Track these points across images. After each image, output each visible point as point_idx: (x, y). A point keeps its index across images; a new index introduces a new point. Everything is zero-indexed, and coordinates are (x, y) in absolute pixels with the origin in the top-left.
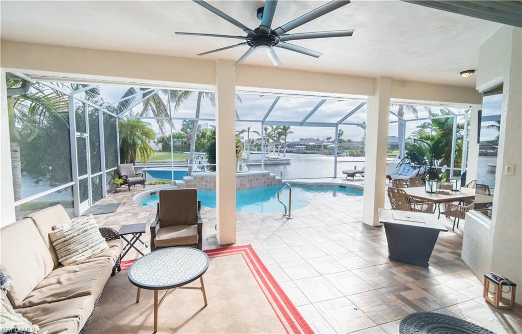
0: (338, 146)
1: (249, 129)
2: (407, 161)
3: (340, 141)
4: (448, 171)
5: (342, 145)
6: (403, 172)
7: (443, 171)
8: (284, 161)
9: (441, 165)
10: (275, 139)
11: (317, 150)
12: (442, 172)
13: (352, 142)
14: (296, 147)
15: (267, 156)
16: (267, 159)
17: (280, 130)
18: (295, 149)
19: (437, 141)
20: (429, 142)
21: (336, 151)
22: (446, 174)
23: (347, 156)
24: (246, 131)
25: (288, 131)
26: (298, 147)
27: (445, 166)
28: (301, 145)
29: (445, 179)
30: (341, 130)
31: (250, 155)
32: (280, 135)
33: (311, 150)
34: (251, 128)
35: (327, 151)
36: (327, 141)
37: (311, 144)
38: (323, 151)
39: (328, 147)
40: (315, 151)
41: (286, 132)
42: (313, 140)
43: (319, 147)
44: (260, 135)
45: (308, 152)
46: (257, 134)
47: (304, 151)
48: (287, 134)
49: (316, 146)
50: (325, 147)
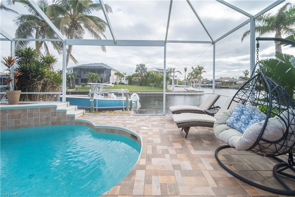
3: (246, 79)
16: (186, 91)
17: (197, 71)
26: (216, 83)
31: (174, 87)
32: (197, 73)
33: (226, 85)
34: (175, 69)
35: (236, 86)
36: (239, 79)
37: (226, 81)
38: (234, 86)
39: (237, 83)
40: (229, 86)
41: (201, 71)
42: (228, 78)
43: (231, 83)
44: (181, 74)
45: (224, 86)
46: (179, 73)
47: (220, 86)
48: (201, 73)
49: (229, 82)
50: (235, 83)
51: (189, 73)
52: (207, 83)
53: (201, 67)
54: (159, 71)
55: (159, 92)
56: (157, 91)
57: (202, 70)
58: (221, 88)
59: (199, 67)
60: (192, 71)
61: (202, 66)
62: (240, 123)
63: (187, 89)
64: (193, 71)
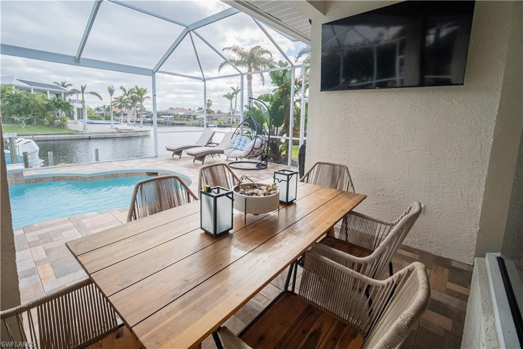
0: (207, 117)
1: (83, 89)
2: (246, 130)
3: (209, 112)
4: (287, 141)
5: (210, 115)
6: (239, 144)
7: (283, 141)
8: (140, 133)
9: (281, 134)
10: (129, 104)
11: (186, 120)
12: (282, 143)
13: (221, 113)
14: (162, 117)
15: (115, 126)
16: (115, 131)
17: (134, 94)
18: (163, 119)
19: (276, 102)
20: (268, 104)
21: (205, 122)
22: (285, 145)
23: (215, 127)
24: (78, 92)
25: (144, 97)
26: (164, 116)
27: (285, 135)
28: (169, 115)
29: (285, 151)
30: (209, 100)
31: (86, 125)
32: (134, 100)
33: (181, 120)
34: (87, 87)
35: (196, 122)
36: (198, 111)
37: (180, 114)
38: (192, 121)
39: (197, 117)
40: (185, 122)
41: (141, 97)
42: (183, 109)
43: (189, 117)
44: (101, 99)
45: (177, 122)
46: (97, 97)
47: (172, 122)
48: (143, 99)
49: (186, 116)
50: (194, 118)
51: (117, 99)
52: (147, 117)
53: (142, 89)
54: (32, 87)
55: (48, 136)
56: (39, 133)
57: (144, 94)
58: (173, 124)
59: (137, 89)
60: (122, 95)
61: (145, 88)
62: (240, 146)
63: (116, 128)
64: (124, 95)
